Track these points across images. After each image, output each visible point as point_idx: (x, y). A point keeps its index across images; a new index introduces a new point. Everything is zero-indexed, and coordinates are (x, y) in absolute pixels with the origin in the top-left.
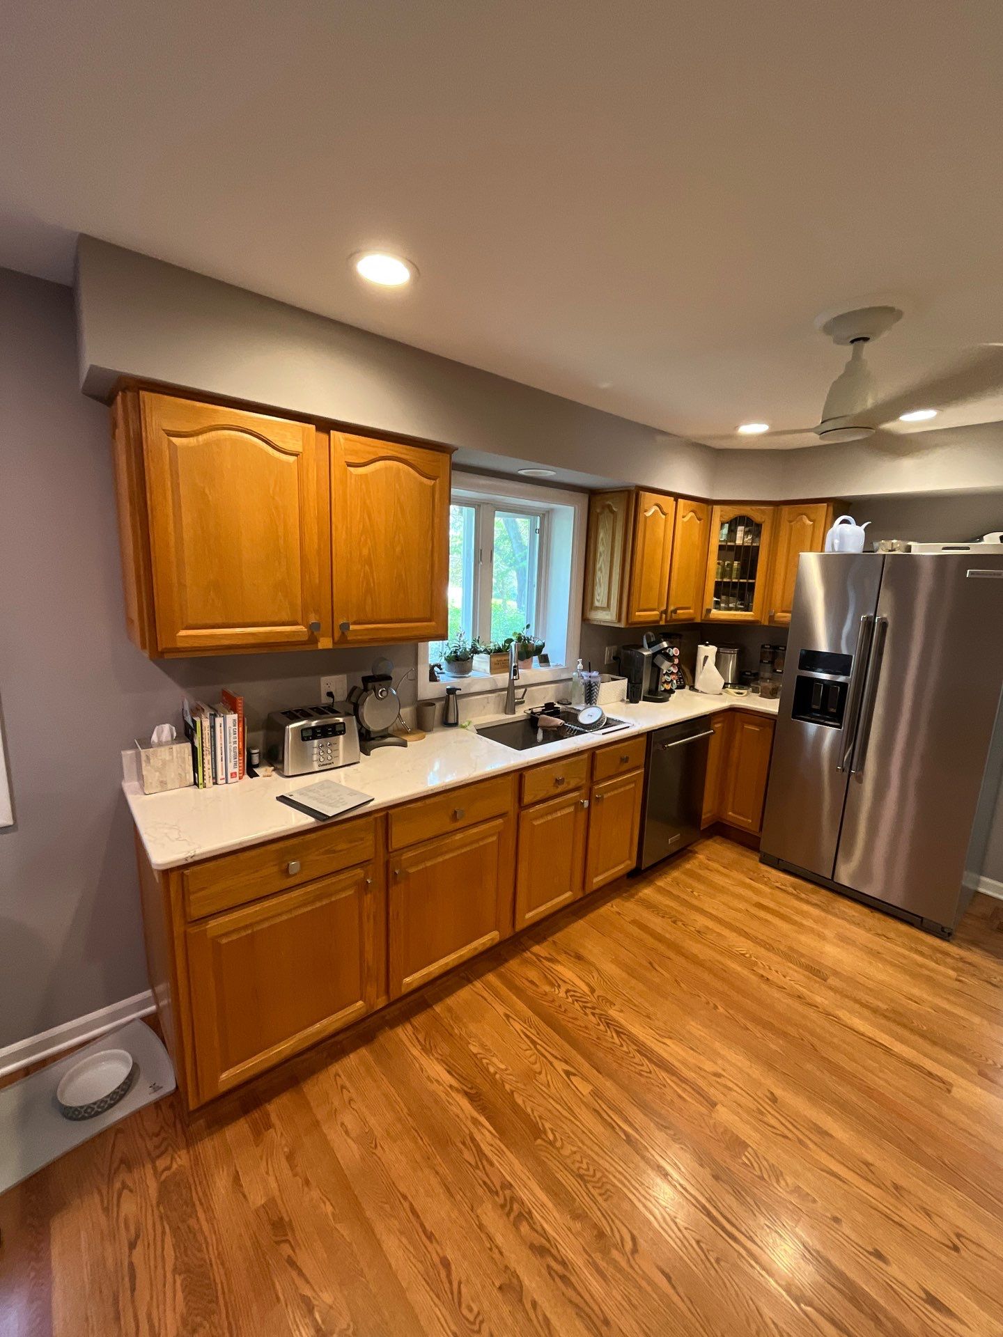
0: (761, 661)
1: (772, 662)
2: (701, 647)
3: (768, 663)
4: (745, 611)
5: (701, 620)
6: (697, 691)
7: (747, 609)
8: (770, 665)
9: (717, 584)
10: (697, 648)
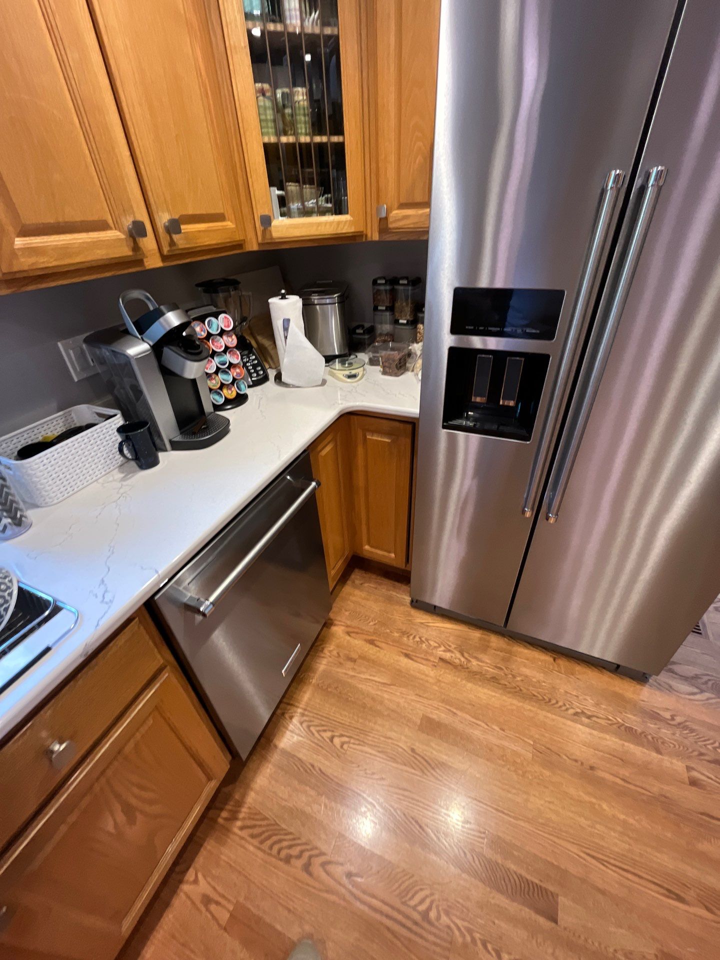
0: (376, 309)
1: (391, 309)
2: (274, 301)
3: (386, 310)
4: (336, 214)
5: (259, 244)
6: (286, 385)
7: (339, 208)
8: (388, 313)
9: (270, 151)
10: (267, 305)
